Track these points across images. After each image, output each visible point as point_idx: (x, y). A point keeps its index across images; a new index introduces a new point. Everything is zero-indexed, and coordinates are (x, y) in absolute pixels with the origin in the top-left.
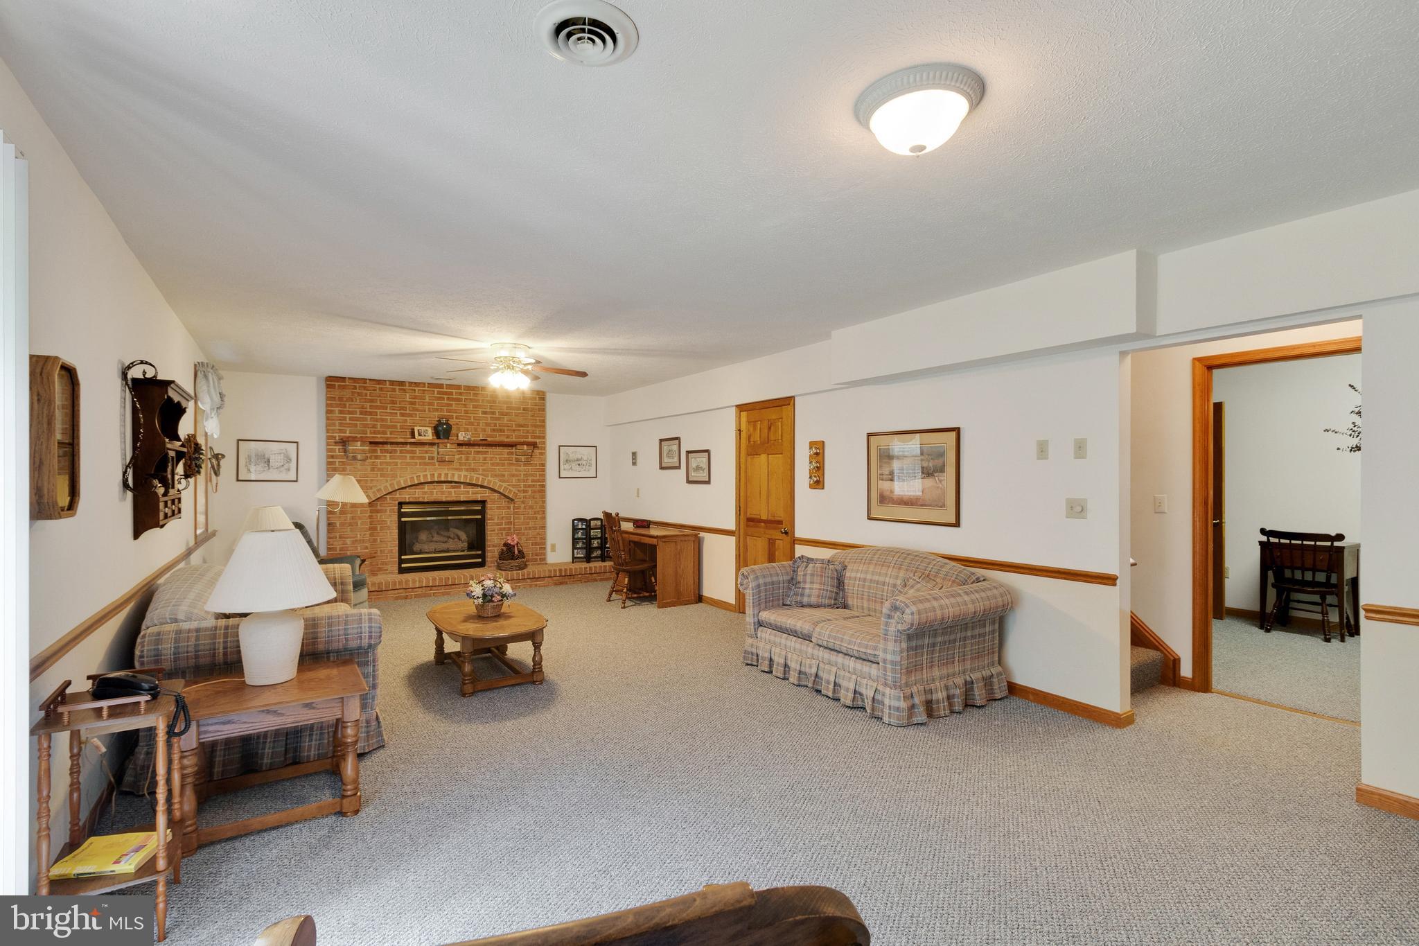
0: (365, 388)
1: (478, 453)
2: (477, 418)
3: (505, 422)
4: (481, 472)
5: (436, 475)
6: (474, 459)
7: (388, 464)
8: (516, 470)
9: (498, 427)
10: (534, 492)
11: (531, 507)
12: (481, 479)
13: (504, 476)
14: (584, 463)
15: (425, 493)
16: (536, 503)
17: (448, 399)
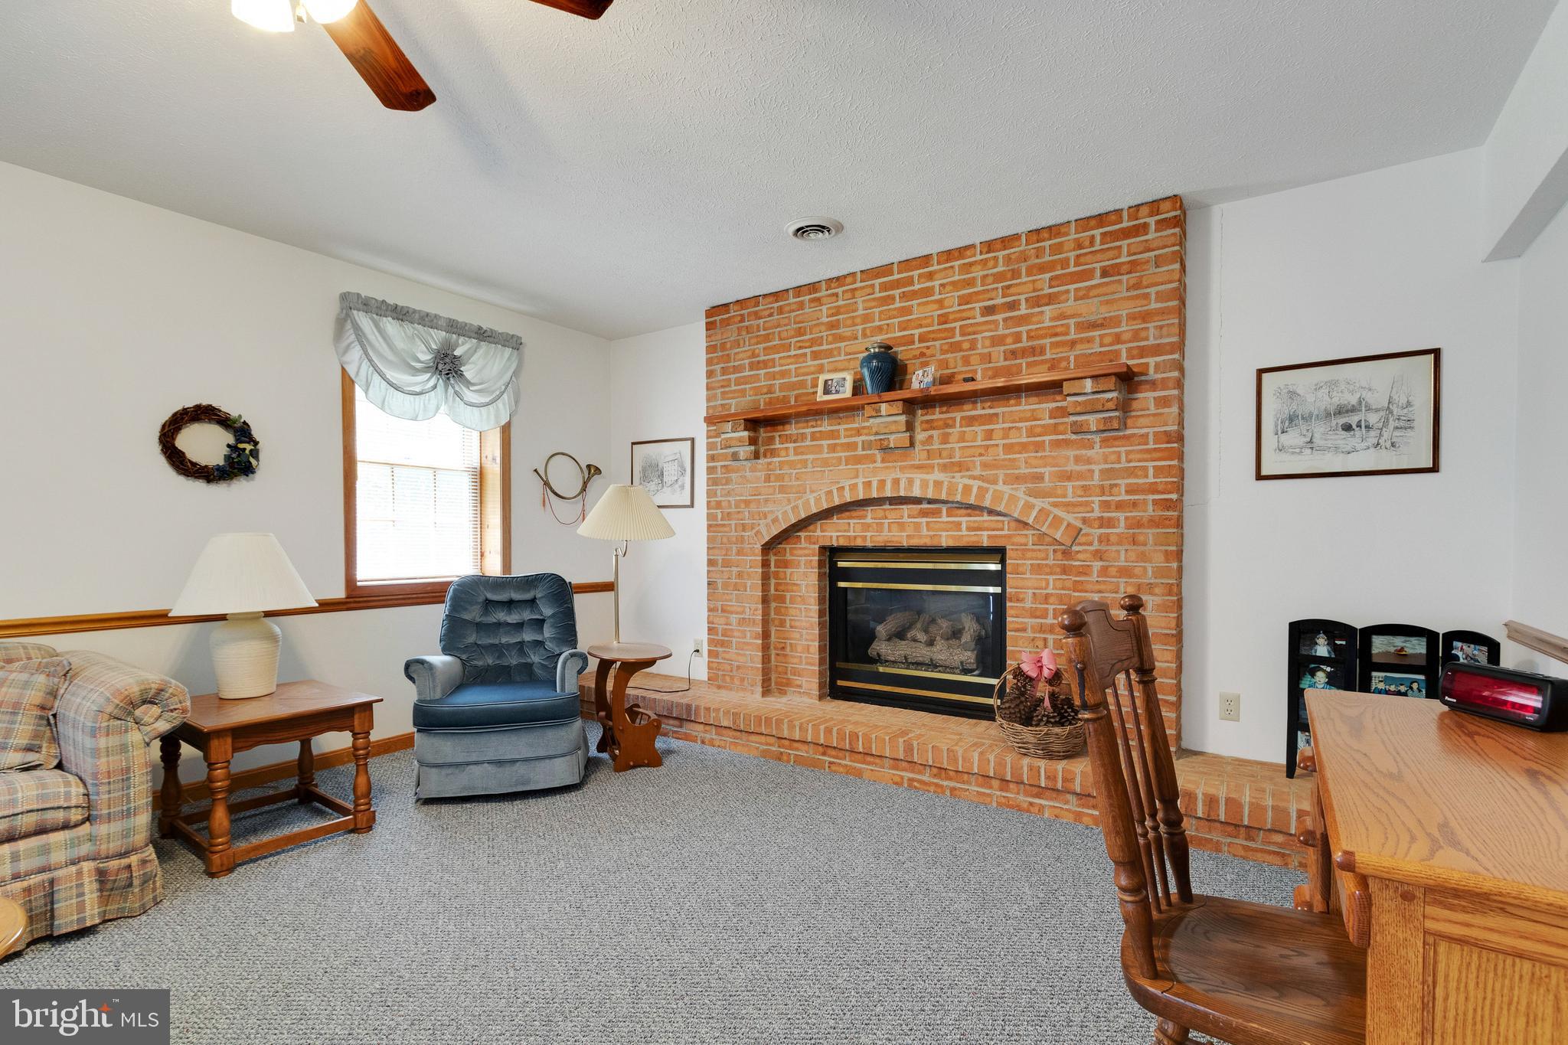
0: (757, 316)
1: (970, 421)
2: (970, 329)
3: (1047, 324)
4: (977, 472)
5: (875, 485)
6: (962, 438)
7: (792, 464)
8: (1077, 460)
9: (1025, 343)
10: (1139, 524)
11: (1125, 572)
12: (975, 490)
13: (1039, 478)
14: (1373, 419)
15: (866, 527)
16: (1143, 557)
17: (904, 296)
